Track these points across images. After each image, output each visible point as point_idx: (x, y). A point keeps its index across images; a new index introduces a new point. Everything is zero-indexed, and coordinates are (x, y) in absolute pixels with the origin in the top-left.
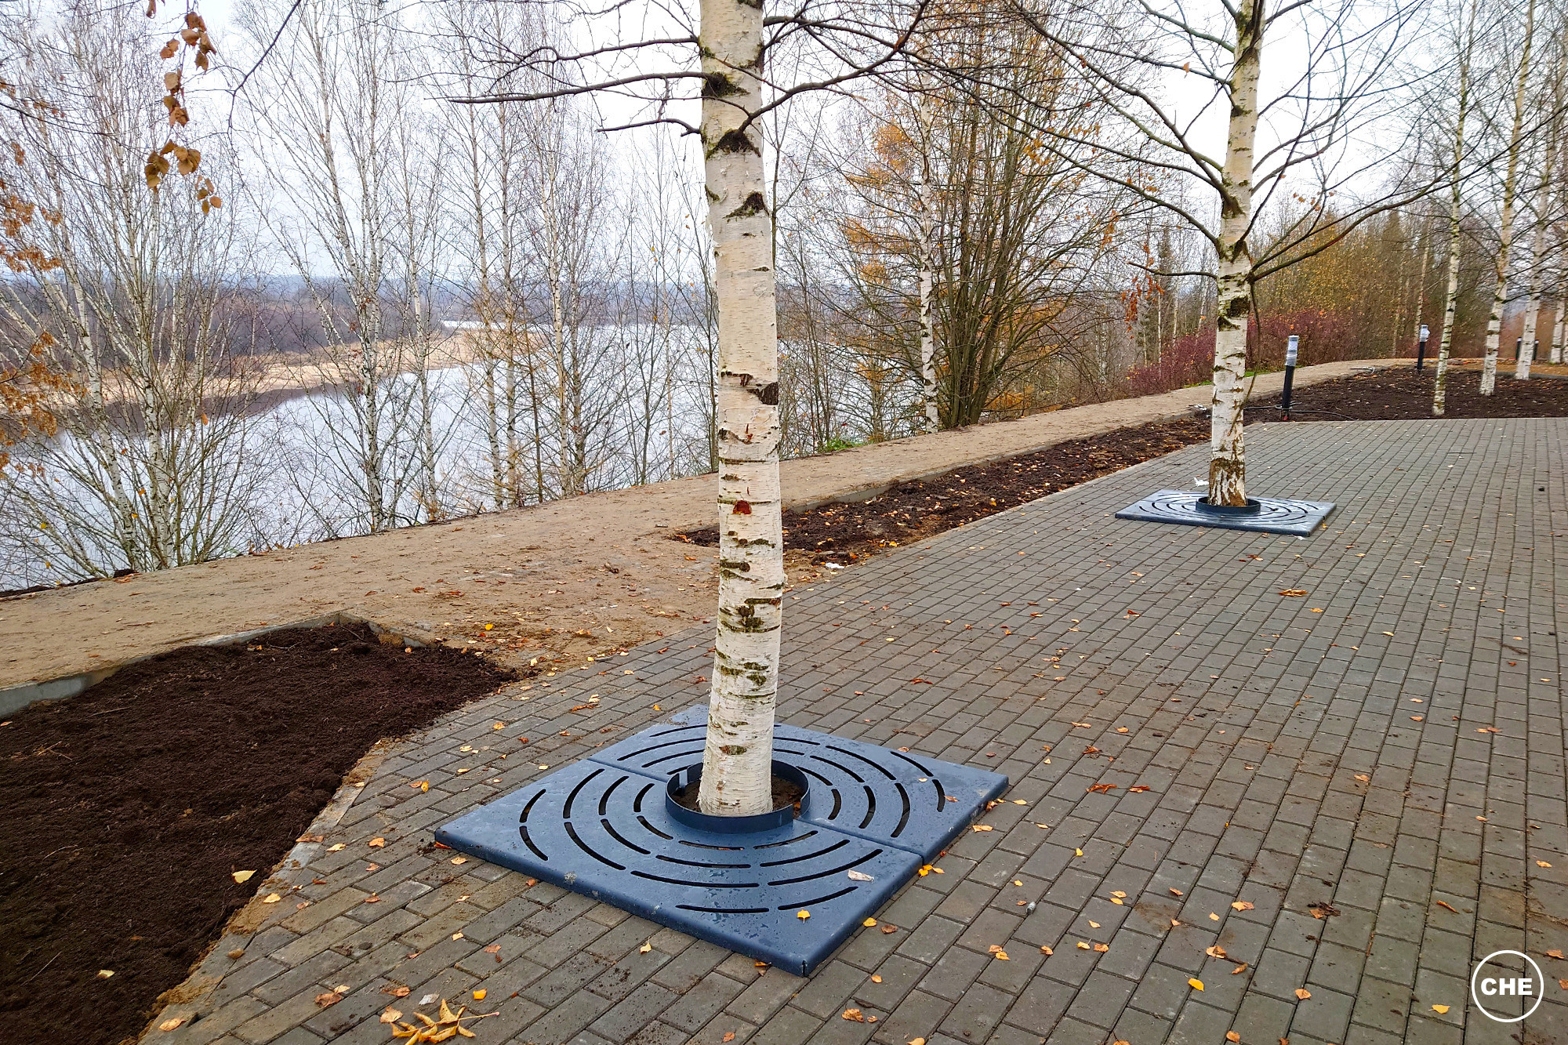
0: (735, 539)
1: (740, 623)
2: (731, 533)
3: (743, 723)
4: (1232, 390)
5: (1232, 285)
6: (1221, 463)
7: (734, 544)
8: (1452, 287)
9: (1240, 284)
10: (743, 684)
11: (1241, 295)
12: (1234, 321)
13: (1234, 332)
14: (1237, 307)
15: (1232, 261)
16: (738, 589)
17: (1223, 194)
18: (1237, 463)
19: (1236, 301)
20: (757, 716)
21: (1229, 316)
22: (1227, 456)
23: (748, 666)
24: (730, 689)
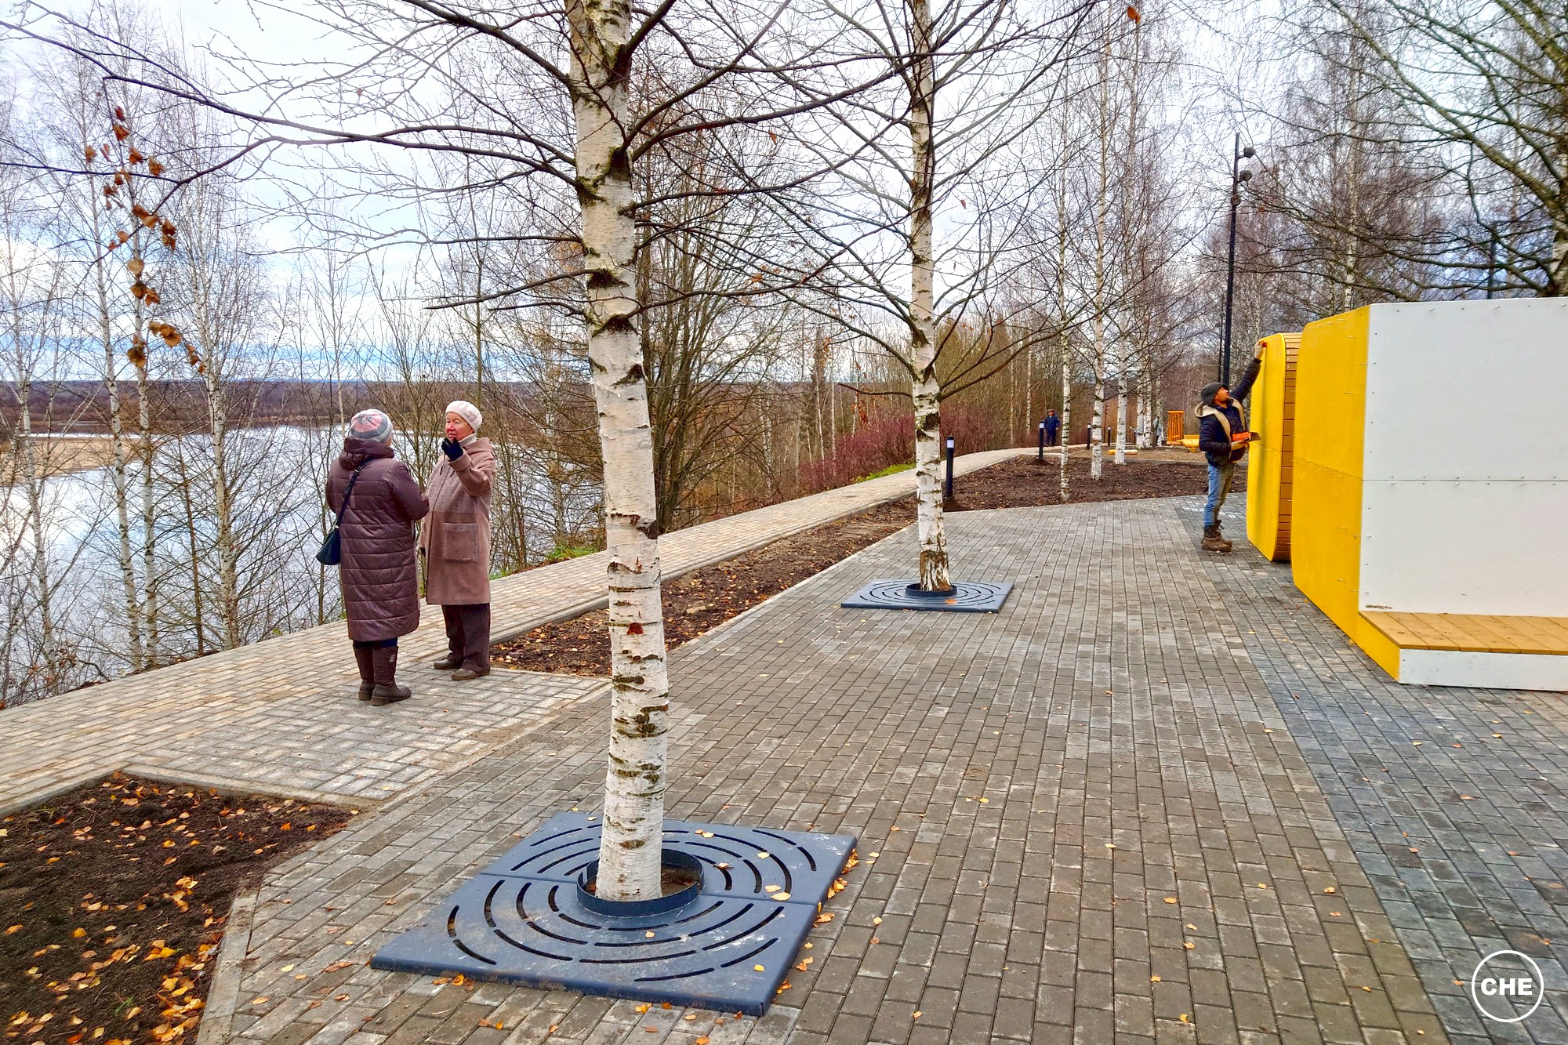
0: (630, 657)
1: (638, 730)
2: (625, 652)
3: (641, 819)
4: (933, 492)
5: (925, 403)
6: (928, 554)
7: (628, 661)
8: (1066, 391)
9: (931, 402)
10: (641, 784)
11: (934, 411)
12: (929, 433)
13: (930, 443)
14: (931, 421)
15: (924, 383)
16: (634, 701)
17: (912, 327)
18: (942, 553)
19: (929, 417)
20: (653, 811)
21: (925, 429)
22: (934, 548)
23: (645, 767)
24: (629, 790)
